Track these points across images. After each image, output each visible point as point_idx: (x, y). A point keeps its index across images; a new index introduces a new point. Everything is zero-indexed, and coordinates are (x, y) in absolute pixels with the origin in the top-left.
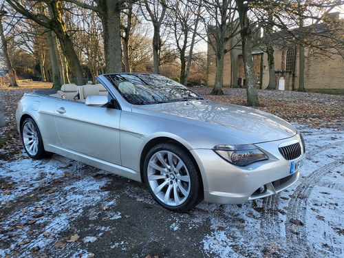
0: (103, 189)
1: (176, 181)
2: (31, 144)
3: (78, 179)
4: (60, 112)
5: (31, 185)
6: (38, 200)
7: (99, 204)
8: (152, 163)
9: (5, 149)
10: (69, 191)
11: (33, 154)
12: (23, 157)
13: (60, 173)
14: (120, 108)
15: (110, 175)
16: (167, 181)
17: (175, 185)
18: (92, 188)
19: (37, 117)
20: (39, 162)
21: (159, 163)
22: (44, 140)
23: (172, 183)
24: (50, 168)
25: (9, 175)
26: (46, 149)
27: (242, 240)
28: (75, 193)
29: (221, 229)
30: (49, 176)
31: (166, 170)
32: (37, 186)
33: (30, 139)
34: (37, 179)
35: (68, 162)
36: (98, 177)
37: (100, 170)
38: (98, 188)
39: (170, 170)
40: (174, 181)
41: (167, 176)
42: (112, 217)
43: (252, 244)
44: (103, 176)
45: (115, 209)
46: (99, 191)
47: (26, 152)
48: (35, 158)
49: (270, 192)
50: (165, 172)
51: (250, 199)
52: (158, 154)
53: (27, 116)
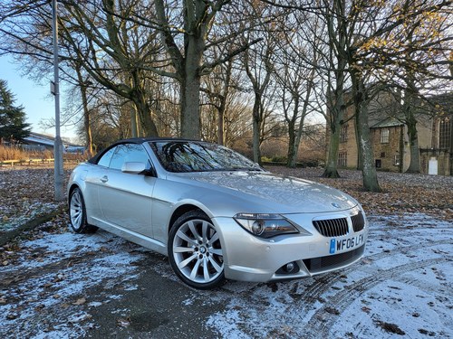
0: (133, 264)
1: (208, 255)
2: (76, 217)
3: (111, 253)
4: (104, 181)
5: (63, 256)
6: (63, 269)
7: (121, 276)
8: (180, 234)
9: (53, 222)
10: (98, 263)
11: (77, 227)
12: (68, 231)
13: (97, 247)
14: (156, 176)
15: (146, 253)
16: (197, 254)
17: (205, 259)
18: (122, 262)
19: (83, 187)
20: (81, 236)
21: (189, 233)
22: (88, 211)
23: (201, 257)
24: (90, 243)
25: (46, 245)
26: (90, 222)
27: (255, 320)
28: (102, 265)
29: (237, 308)
30: (84, 249)
31: (196, 242)
32: (69, 256)
33: (77, 211)
34: (72, 251)
35: (109, 237)
36: (133, 253)
37: (140, 246)
38: (128, 263)
39: (200, 242)
40: (205, 255)
41: (196, 249)
42: (127, 288)
43: (263, 324)
44: (140, 252)
45: (133, 282)
46: (127, 265)
47: (72, 226)
48: (77, 231)
49: (303, 273)
50: (195, 244)
51: (274, 277)
52: (191, 224)
53: (75, 187)
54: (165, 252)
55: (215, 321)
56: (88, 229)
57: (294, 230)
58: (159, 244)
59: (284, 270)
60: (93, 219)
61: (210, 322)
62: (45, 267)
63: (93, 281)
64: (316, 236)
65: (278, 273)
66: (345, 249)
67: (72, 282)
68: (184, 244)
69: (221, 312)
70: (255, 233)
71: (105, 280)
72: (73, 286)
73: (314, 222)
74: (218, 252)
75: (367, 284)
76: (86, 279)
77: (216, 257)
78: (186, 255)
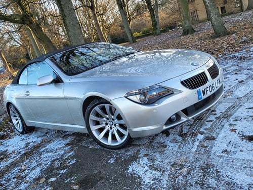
0: (67, 145)
1: (115, 125)
2: (18, 123)
3: (50, 142)
4: (27, 95)
5: (20, 153)
6: (23, 162)
7: (62, 156)
8: (92, 117)
9: (4, 131)
10: (44, 151)
11: (21, 130)
12: (15, 134)
13: (39, 140)
14: (62, 82)
16: (108, 127)
17: (115, 128)
18: (59, 146)
19: (14, 102)
20: (26, 135)
21: (98, 115)
23: (111, 128)
24: (33, 139)
25: (6, 149)
26: (28, 125)
27: (160, 160)
28: (47, 152)
29: (146, 155)
30: (31, 144)
31: (105, 119)
32: (23, 152)
33: (17, 120)
34: (24, 148)
35: (45, 131)
36: (65, 137)
37: (67, 132)
38: (63, 145)
39: (108, 119)
40: (113, 126)
41: (107, 124)
42: (69, 163)
43: (166, 161)
44: (69, 135)
45: (72, 157)
46: (63, 147)
47: (17, 130)
48: (22, 133)
49: (184, 119)
50: (104, 121)
51: (165, 128)
52: (97, 109)
53: (9, 104)
54: (86, 131)
55: (134, 168)
56: (28, 130)
57: (169, 92)
58: (80, 127)
59: (170, 121)
60: (30, 122)
61: (130, 170)
62: (11, 164)
63: (45, 165)
64: (186, 92)
65: (166, 124)
66: (209, 94)
67: (32, 169)
68: (97, 123)
69: (136, 161)
70: (142, 103)
71: (53, 162)
72: (34, 172)
73: (182, 83)
74: (122, 122)
75: (231, 111)
76: (40, 165)
77: (121, 126)
78: (101, 130)
